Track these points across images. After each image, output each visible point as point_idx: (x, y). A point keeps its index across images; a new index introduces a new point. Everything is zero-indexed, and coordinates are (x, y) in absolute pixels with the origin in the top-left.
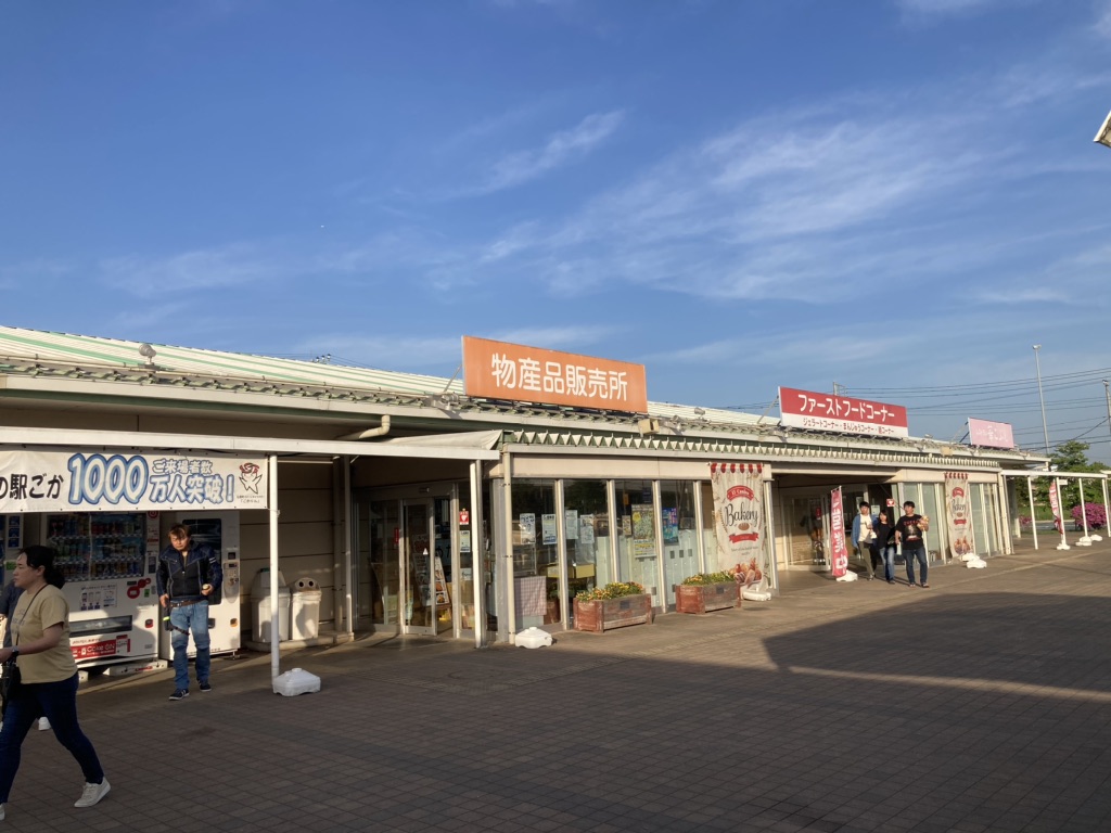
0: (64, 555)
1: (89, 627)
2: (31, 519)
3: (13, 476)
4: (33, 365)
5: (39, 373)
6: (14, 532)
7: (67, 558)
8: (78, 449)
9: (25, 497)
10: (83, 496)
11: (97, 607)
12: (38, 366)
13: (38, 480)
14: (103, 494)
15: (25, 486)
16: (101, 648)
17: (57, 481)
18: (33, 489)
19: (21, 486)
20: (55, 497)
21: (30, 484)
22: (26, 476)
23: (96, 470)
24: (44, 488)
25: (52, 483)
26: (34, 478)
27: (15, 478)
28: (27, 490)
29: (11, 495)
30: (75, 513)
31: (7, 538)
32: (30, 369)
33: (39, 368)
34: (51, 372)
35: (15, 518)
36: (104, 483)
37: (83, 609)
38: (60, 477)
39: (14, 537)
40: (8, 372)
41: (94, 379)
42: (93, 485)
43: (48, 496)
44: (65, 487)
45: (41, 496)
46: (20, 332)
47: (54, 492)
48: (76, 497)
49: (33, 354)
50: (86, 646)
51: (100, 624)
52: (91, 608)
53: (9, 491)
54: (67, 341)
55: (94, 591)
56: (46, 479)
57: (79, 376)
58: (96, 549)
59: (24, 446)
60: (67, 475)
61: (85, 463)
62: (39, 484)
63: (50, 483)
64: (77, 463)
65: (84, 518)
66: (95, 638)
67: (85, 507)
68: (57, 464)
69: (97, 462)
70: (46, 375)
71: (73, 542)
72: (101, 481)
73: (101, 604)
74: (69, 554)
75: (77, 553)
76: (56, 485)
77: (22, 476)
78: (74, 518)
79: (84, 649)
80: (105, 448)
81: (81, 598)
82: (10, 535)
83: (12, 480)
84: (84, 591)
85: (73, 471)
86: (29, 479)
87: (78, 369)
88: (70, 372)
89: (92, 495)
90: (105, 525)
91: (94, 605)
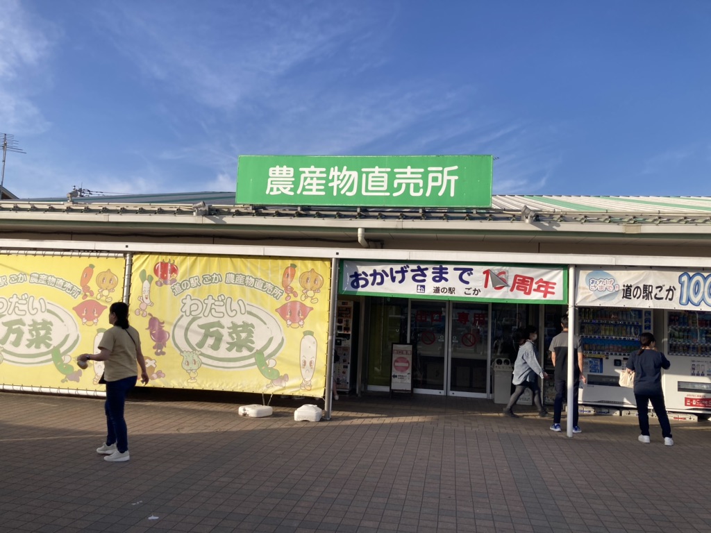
0: (679, 338)
1: (697, 387)
2: (658, 313)
3: (644, 285)
4: (657, 218)
5: (660, 222)
6: (648, 320)
7: (681, 340)
8: (685, 270)
9: (652, 299)
10: (689, 300)
11: (703, 375)
12: (660, 218)
13: (660, 289)
14: (703, 300)
15: (651, 292)
16: (706, 402)
17: (672, 290)
18: (656, 294)
19: (649, 292)
20: (671, 299)
21: (655, 291)
22: (652, 286)
23: (698, 283)
24: (663, 294)
25: (668, 290)
26: (657, 288)
27: (645, 287)
28: (653, 295)
29: (643, 297)
30: (685, 311)
31: (644, 324)
32: (655, 220)
33: (660, 219)
34: (669, 221)
35: (648, 311)
36: (704, 292)
37: (693, 374)
38: (673, 287)
39: (648, 323)
40: (642, 223)
41: (696, 224)
42: (696, 293)
43: (666, 299)
44: (677, 294)
45: (662, 298)
46: (652, 199)
47: (670, 296)
48: (684, 301)
49: (657, 210)
50: (696, 399)
51: (705, 387)
52: (698, 375)
53: (642, 294)
54: (682, 201)
55: (701, 364)
56: (665, 289)
57: (686, 222)
58: (701, 336)
59: (651, 268)
60: (678, 286)
61: (690, 279)
62: (660, 291)
63: (667, 290)
64: (685, 278)
65: (692, 315)
66: (701, 395)
67: (690, 307)
68: (672, 279)
69: (698, 278)
70: (665, 223)
71: (684, 331)
72: (702, 290)
73: (706, 373)
74: (683, 338)
75: (688, 338)
76: (671, 292)
77: (650, 286)
78: (685, 315)
79: (694, 401)
80: (704, 269)
81: (691, 367)
82: (645, 322)
83: (644, 288)
84: (693, 363)
85: (682, 284)
86: (654, 288)
87: (685, 218)
88: (681, 220)
89: (696, 300)
90: (706, 321)
91: (700, 373)
